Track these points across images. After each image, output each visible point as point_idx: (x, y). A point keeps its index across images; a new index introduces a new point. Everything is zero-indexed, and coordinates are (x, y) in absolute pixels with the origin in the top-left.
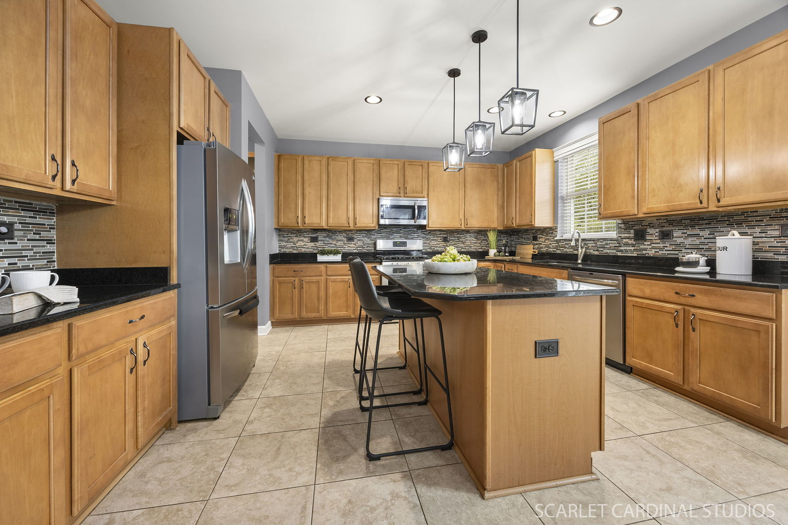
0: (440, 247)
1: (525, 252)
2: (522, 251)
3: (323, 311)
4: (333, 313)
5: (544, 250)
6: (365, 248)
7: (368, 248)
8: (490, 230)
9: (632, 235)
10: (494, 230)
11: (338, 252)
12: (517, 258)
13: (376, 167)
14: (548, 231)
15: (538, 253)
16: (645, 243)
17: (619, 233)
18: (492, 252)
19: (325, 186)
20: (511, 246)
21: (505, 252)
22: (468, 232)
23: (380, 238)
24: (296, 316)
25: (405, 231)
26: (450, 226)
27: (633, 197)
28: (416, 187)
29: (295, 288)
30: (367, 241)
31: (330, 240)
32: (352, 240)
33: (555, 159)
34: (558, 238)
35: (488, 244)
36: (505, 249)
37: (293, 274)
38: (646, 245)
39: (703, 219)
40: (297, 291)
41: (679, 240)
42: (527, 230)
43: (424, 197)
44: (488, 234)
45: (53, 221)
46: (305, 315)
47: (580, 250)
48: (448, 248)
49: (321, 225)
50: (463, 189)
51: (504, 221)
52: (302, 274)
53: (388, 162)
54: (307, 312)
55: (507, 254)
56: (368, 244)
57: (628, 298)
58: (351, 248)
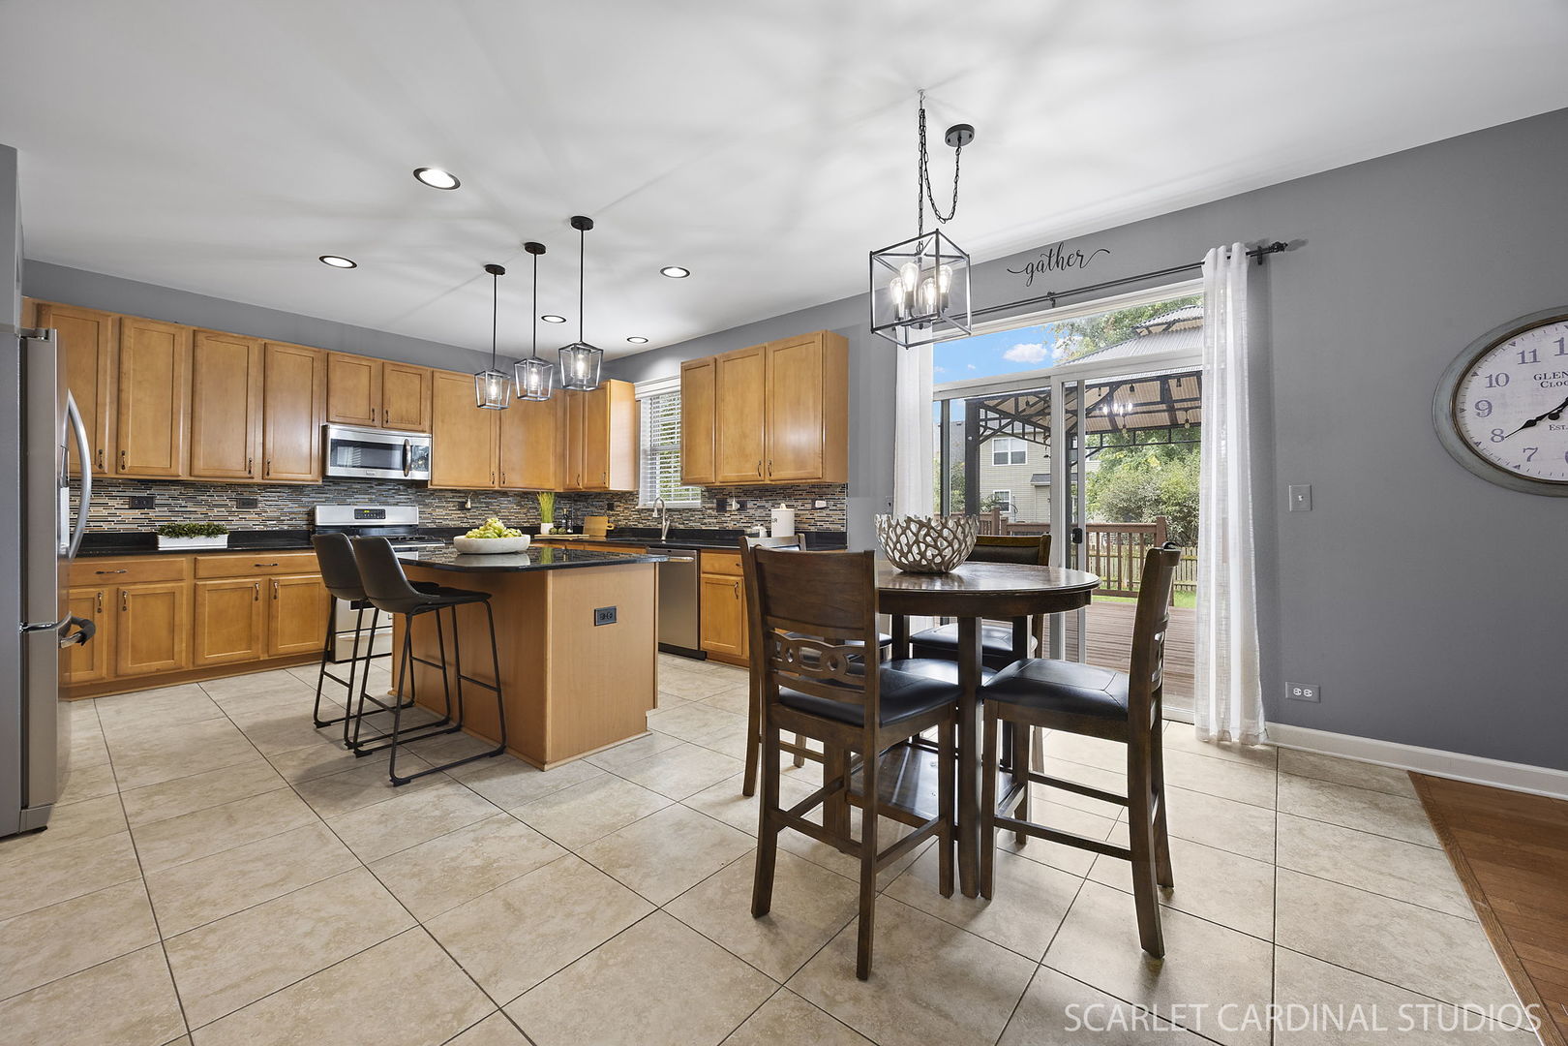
0: (452, 520)
1: (596, 527)
2: (592, 526)
3: (184, 654)
4: (211, 657)
5: (623, 523)
6: (286, 522)
7: (293, 522)
8: (543, 493)
9: (715, 505)
10: (549, 492)
11: (218, 531)
12: (584, 536)
13: (319, 366)
14: (628, 497)
15: (615, 528)
16: (726, 515)
17: (703, 502)
18: (546, 528)
19: (183, 391)
20: (576, 518)
21: (567, 528)
22: (504, 494)
23: (322, 503)
24: (104, 672)
25: (379, 490)
26: (473, 484)
27: (711, 462)
28: (407, 411)
29: (100, 611)
30: (291, 506)
31: (189, 504)
32: (252, 504)
33: (636, 397)
34: (640, 506)
35: (540, 515)
36: (567, 523)
37: (97, 579)
38: (726, 518)
39: (767, 490)
40: (105, 618)
41: (752, 512)
42: (598, 495)
43: (423, 432)
44: (540, 498)
46: (129, 666)
47: (664, 523)
48: (489, 520)
49: (173, 471)
50: (498, 423)
51: (565, 478)
52: (123, 578)
53: (347, 359)
54: (135, 660)
55: (569, 531)
56: (293, 513)
57: (702, 575)
58: (248, 521)
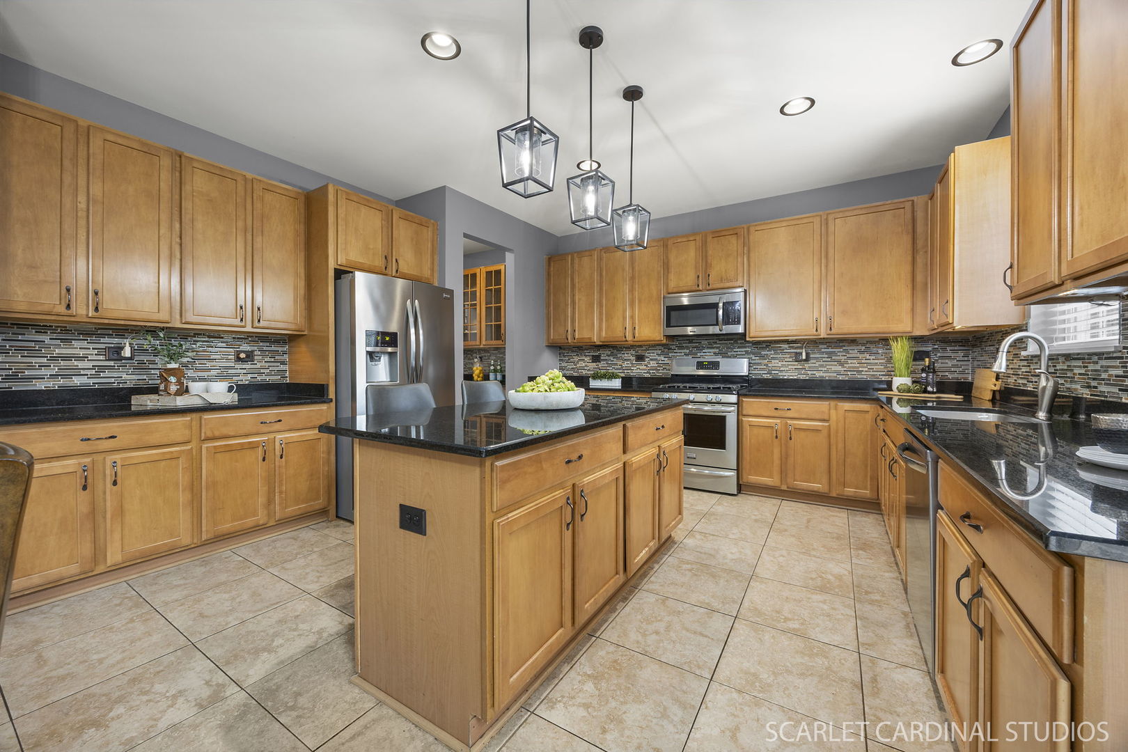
0: (788, 371)
1: (984, 385)
2: (980, 383)
5: (1012, 381)
6: (660, 371)
7: (665, 371)
8: (895, 337)
10: (904, 336)
21: (927, 384)
28: (726, 271)
30: (661, 360)
31: (614, 360)
32: (644, 359)
36: (927, 376)
45: (286, 348)
49: (592, 340)
51: (926, 316)
55: (930, 389)
58: (640, 370)
